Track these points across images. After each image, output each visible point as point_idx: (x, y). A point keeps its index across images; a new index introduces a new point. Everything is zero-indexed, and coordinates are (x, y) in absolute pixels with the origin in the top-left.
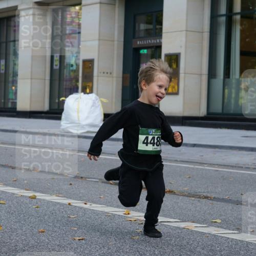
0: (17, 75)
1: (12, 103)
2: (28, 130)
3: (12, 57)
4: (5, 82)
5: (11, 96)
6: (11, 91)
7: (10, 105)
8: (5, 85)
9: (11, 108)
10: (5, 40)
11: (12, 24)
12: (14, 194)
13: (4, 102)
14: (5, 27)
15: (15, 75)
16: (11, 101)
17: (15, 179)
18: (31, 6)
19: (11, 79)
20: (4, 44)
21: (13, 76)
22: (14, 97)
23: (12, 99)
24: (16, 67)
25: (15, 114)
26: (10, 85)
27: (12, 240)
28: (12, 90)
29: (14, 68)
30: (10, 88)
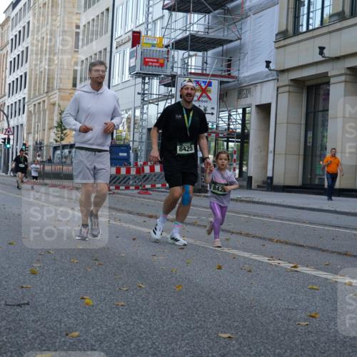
0: (326, 149)
1: (320, 179)
2: (338, 210)
3: (320, 129)
4: (312, 156)
5: (319, 172)
6: (318, 166)
7: (317, 182)
8: (312, 159)
9: (318, 185)
10: (313, 110)
11: (322, 92)
12: (327, 279)
13: (311, 178)
14: (314, 96)
15: (324, 148)
16: (318, 177)
17: (327, 263)
18: (343, 72)
19: (318, 153)
20: (312, 114)
21: (321, 150)
22: (321, 173)
23: (320, 175)
24: (325, 139)
25: (322, 191)
26: (318, 159)
27: (331, 329)
28: (320, 164)
29: (322, 141)
30: (317, 163)
